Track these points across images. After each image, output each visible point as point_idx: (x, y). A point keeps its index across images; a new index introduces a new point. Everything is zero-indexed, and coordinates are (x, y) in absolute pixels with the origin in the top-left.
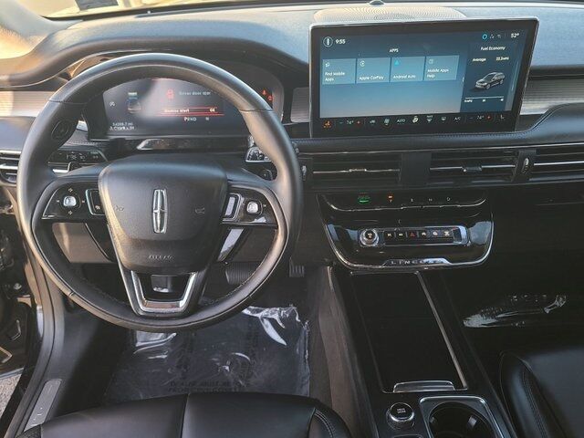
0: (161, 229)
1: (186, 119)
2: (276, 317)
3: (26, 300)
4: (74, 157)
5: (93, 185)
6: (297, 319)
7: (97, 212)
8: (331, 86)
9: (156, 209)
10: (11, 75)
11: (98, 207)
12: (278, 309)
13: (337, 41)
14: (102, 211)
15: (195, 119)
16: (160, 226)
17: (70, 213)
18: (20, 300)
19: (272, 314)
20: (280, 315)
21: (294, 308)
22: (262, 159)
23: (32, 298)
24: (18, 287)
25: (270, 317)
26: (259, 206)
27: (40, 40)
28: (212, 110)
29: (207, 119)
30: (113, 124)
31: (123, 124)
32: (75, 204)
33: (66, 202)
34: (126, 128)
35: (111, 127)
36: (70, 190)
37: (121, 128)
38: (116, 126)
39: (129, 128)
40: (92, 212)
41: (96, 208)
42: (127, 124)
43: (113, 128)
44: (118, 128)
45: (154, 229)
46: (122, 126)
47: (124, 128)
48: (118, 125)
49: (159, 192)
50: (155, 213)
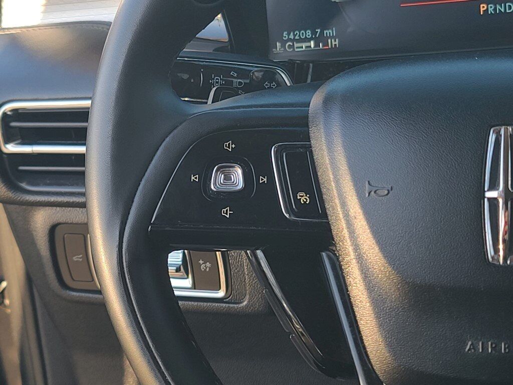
5: (292, 133)
11: (304, 198)
14: (318, 208)
17: (226, 212)
30: (285, 34)
31: (309, 33)
32: (241, 185)
33: (217, 182)
34: (317, 45)
35: (278, 44)
36: (229, 146)
37: (304, 45)
38: (293, 40)
39: (326, 44)
40: (287, 212)
41: (297, 201)
42: (322, 33)
43: (283, 46)
44: (296, 45)
45: (485, 253)
46: (308, 40)
47: (312, 44)
48: (297, 37)
49: (502, 132)
50: (489, 199)
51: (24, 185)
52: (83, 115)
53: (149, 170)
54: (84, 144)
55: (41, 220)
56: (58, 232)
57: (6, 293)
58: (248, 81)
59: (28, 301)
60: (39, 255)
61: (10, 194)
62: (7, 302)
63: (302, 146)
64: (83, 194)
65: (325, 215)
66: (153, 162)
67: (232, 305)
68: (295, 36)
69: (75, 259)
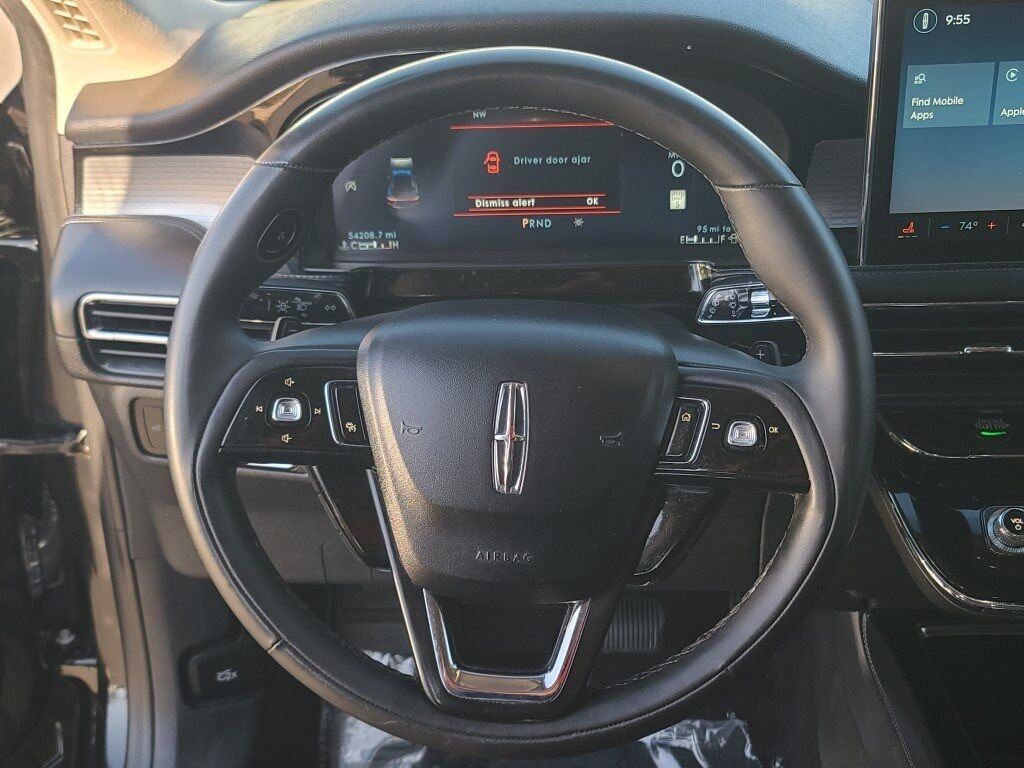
0: (512, 481)
1: (525, 222)
2: (691, 743)
3: (83, 671)
4: (283, 306)
5: (343, 372)
6: (748, 752)
7: (349, 437)
8: (925, 132)
9: (502, 431)
10: (136, 116)
11: (351, 427)
12: (697, 724)
13: (949, 19)
14: (362, 435)
15: (548, 223)
16: (508, 476)
17: (286, 438)
18: (68, 670)
19: (681, 736)
20: (701, 739)
21: (739, 723)
22: (747, 314)
23: (100, 667)
24: (66, 638)
25: (675, 743)
26: (760, 432)
27: (191, 38)
28: (593, 201)
29: (578, 222)
30: (350, 234)
31: (372, 235)
32: (298, 416)
33: (278, 412)
34: (379, 245)
35: (344, 243)
36: (290, 382)
37: (367, 245)
38: (357, 240)
39: (387, 245)
40: (338, 439)
41: (346, 430)
42: (383, 235)
43: (348, 245)
44: (360, 244)
45: (493, 484)
46: (370, 240)
47: (375, 244)
48: (361, 238)
49: (510, 388)
50: (498, 441)
51: (106, 367)
52: (170, 310)
53: (219, 402)
54: (168, 335)
55: (121, 395)
56: (138, 406)
57: (86, 440)
58: (310, 304)
59: (108, 453)
60: (119, 425)
61: (93, 375)
62: (87, 448)
63: (351, 384)
64: (162, 379)
65: (368, 442)
66: (224, 394)
67: (298, 475)
68: (359, 236)
69: (154, 428)
